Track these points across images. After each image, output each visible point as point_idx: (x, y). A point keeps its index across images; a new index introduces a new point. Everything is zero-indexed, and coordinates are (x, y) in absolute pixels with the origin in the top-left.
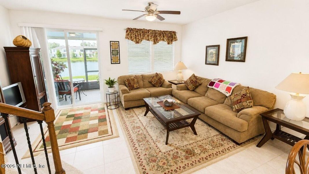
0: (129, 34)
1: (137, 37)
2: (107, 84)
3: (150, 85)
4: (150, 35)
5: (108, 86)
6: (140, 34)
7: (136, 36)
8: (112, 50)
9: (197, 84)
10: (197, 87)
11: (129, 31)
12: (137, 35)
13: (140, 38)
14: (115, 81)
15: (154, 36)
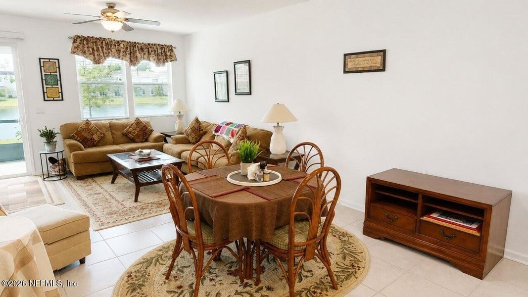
0: (78, 46)
1: (96, 53)
2: (42, 135)
3: (125, 139)
4: (122, 50)
5: (44, 139)
6: (102, 48)
7: (93, 49)
8: (45, 75)
9: (201, 132)
10: (201, 136)
11: (78, 41)
12: (95, 49)
13: (102, 54)
14: (55, 131)
15: (131, 53)
